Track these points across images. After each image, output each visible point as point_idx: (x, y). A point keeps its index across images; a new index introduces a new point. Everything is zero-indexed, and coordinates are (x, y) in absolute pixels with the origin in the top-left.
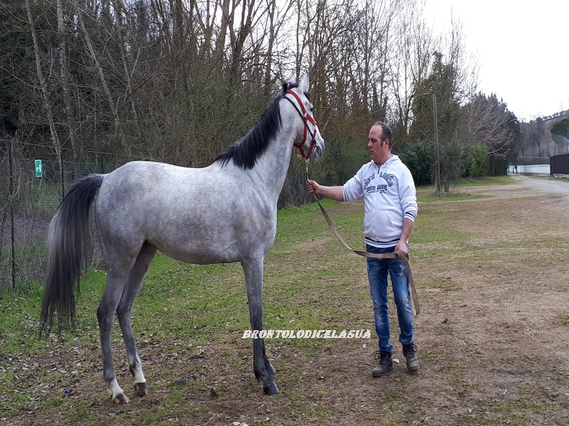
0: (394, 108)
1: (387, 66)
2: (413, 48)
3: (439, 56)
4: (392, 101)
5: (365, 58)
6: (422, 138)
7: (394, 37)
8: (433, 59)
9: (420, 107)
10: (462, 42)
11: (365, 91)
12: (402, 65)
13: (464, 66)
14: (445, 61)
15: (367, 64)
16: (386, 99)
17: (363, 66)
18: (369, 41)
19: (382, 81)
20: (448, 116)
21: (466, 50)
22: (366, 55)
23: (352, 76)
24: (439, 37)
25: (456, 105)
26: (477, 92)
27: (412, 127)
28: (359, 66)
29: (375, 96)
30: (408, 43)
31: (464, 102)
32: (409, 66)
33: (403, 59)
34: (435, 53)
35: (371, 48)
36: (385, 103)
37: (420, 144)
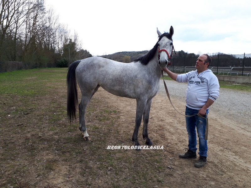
0: (57, 50)
1: (55, 40)
2: (63, 37)
3: (71, 40)
4: (57, 48)
5: (49, 38)
6: (66, 57)
7: (58, 34)
8: (69, 40)
9: (65, 50)
10: (77, 38)
11: (48, 45)
12: (60, 40)
13: (78, 43)
14: (73, 41)
15: (49, 39)
16: (55, 47)
17: (48, 39)
18: (50, 34)
19: (54, 43)
20: (73, 53)
21: (79, 40)
22: (49, 37)
23: (44, 41)
24: (71, 36)
25: (75, 51)
26: (82, 49)
27: (63, 55)
28: (46, 39)
29: (52, 46)
30: (62, 36)
31: (78, 51)
32: (62, 41)
33: (60, 39)
34: (70, 39)
35: (50, 36)
36: (55, 48)
37: (65, 58)
